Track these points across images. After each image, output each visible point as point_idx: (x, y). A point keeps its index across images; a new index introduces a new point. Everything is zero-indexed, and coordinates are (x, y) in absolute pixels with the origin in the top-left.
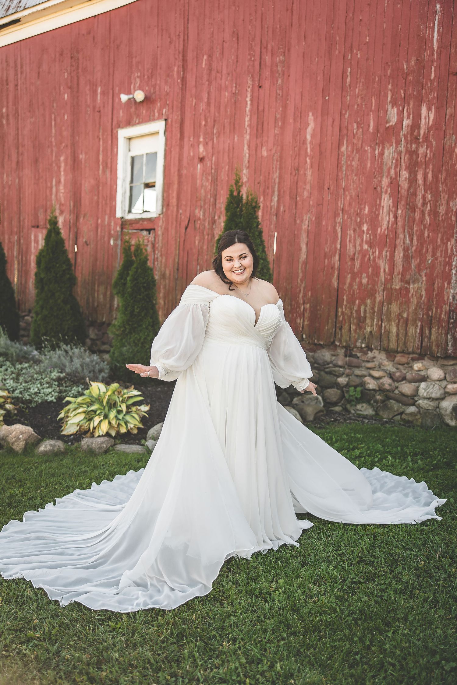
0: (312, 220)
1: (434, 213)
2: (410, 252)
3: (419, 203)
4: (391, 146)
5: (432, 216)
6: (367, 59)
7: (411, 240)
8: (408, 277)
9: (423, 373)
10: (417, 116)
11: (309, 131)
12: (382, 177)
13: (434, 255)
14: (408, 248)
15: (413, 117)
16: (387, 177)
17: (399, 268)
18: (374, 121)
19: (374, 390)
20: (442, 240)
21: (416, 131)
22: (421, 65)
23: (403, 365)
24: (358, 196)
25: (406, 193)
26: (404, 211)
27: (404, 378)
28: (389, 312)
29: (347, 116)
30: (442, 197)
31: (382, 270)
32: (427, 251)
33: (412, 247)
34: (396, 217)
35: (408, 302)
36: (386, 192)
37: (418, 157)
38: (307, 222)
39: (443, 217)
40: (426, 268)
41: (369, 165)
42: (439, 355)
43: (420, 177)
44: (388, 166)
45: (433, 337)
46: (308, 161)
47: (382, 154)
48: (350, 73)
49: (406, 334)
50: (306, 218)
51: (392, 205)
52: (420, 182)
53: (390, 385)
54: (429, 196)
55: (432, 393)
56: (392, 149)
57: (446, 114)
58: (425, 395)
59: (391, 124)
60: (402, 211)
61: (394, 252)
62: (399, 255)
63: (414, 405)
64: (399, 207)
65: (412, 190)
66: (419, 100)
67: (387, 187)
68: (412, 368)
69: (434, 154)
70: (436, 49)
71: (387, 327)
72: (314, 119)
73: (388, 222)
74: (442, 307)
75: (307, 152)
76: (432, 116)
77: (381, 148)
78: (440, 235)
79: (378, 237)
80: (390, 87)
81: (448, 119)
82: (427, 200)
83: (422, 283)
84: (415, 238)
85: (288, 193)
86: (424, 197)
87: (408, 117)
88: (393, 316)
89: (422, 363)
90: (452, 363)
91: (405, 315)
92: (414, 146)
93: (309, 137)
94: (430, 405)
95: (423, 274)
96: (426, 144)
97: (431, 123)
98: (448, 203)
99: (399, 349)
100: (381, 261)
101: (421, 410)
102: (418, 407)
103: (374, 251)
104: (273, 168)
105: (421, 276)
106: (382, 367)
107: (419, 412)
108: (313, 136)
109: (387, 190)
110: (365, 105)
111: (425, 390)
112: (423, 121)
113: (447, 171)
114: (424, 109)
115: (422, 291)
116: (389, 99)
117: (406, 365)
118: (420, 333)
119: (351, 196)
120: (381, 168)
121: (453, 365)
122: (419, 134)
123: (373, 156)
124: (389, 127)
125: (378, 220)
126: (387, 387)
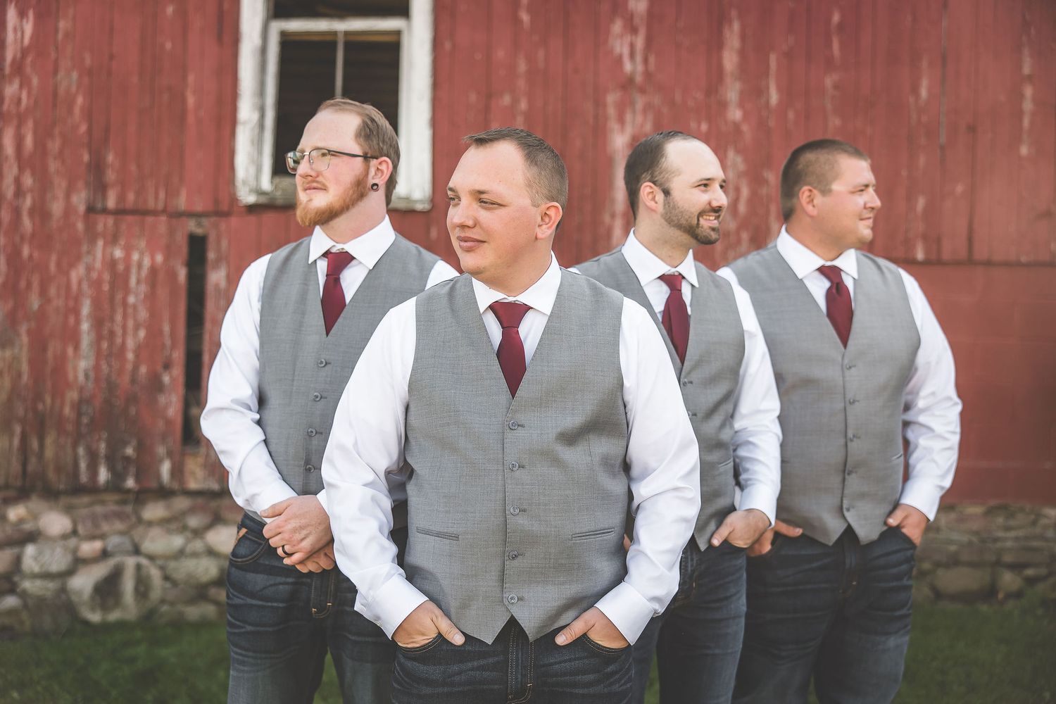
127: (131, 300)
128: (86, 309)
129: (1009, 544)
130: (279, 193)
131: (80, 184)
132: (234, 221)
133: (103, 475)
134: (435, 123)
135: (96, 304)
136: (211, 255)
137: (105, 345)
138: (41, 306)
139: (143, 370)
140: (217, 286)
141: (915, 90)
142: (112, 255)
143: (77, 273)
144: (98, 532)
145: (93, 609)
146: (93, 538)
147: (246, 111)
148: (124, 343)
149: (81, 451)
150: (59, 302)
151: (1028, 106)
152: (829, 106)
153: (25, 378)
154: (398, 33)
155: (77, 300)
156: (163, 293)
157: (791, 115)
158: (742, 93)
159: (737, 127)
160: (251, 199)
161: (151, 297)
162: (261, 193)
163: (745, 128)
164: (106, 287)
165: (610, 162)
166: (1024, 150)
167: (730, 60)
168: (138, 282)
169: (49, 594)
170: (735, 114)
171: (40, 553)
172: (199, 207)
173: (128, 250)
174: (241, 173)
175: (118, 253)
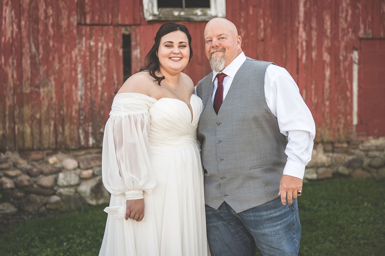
1: (57, 25)
2: (36, 59)
3: (42, 17)
5: (56, 29)
7: (37, 49)
8: (37, 82)
9: (58, 165)
13: (60, 62)
14: (34, 56)
17: (28, 73)
19: (11, 189)
20: (66, 49)
23: (37, 161)
25: (27, 7)
26: (27, 23)
27: (42, 173)
28: (21, 114)
30: (63, 13)
31: (10, 76)
32: (54, 59)
33: (39, 55)
34: (19, 27)
35: (40, 104)
36: (7, 4)
39: (66, 30)
40: (54, 74)
42: (73, 147)
45: (67, 133)
49: (41, 133)
51: (14, 16)
53: (29, 181)
54: (51, 11)
55: (71, 181)
58: (65, 184)
60: (26, 23)
61: (21, 59)
62: (26, 63)
63: (54, 194)
64: (22, 18)
65: (33, 4)
68: (47, 162)
71: (21, 129)
73: (12, 32)
74: (72, 107)
78: (64, 46)
79: (2, 46)
82: (49, 14)
83: (51, 87)
84: (41, 47)
86: (46, 12)
88: (26, 117)
89: (56, 157)
90: (83, 152)
91: (38, 116)
94: (71, 192)
95: (52, 78)
98: (69, 18)
99: (35, 147)
100: (8, 68)
101: (63, 197)
102: (60, 195)
105: (50, 81)
106: (18, 166)
107: (62, 199)
109: (7, 2)
111: (64, 179)
115: (52, 93)
117: (41, 161)
118: (53, 131)
121: (85, 154)
126: (26, 183)
127: (99, 64)
128: (79, 69)
130: (161, 15)
131: (74, 13)
132: (142, 28)
133: (91, 141)
135: (84, 67)
136: (133, 43)
137: (88, 84)
138: (59, 68)
139: (106, 94)
140: (136, 56)
142: (90, 43)
143: (75, 53)
144: (89, 166)
145: (92, 199)
146: (87, 169)
148: (97, 83)
149: (81, 131)
150: (68, 66)
153: (54, 100)
155: (75, 64)
156: (113, 61)
160: (151, 18)
161: (108, 62)
162: (154, 15)
164: (88, 58)
168: (102, 56)
169: (71, 194)
171: (65, 177)
172: (127, 22)
173: (97, 42)
174: (145, 7)
175: (92, 43)
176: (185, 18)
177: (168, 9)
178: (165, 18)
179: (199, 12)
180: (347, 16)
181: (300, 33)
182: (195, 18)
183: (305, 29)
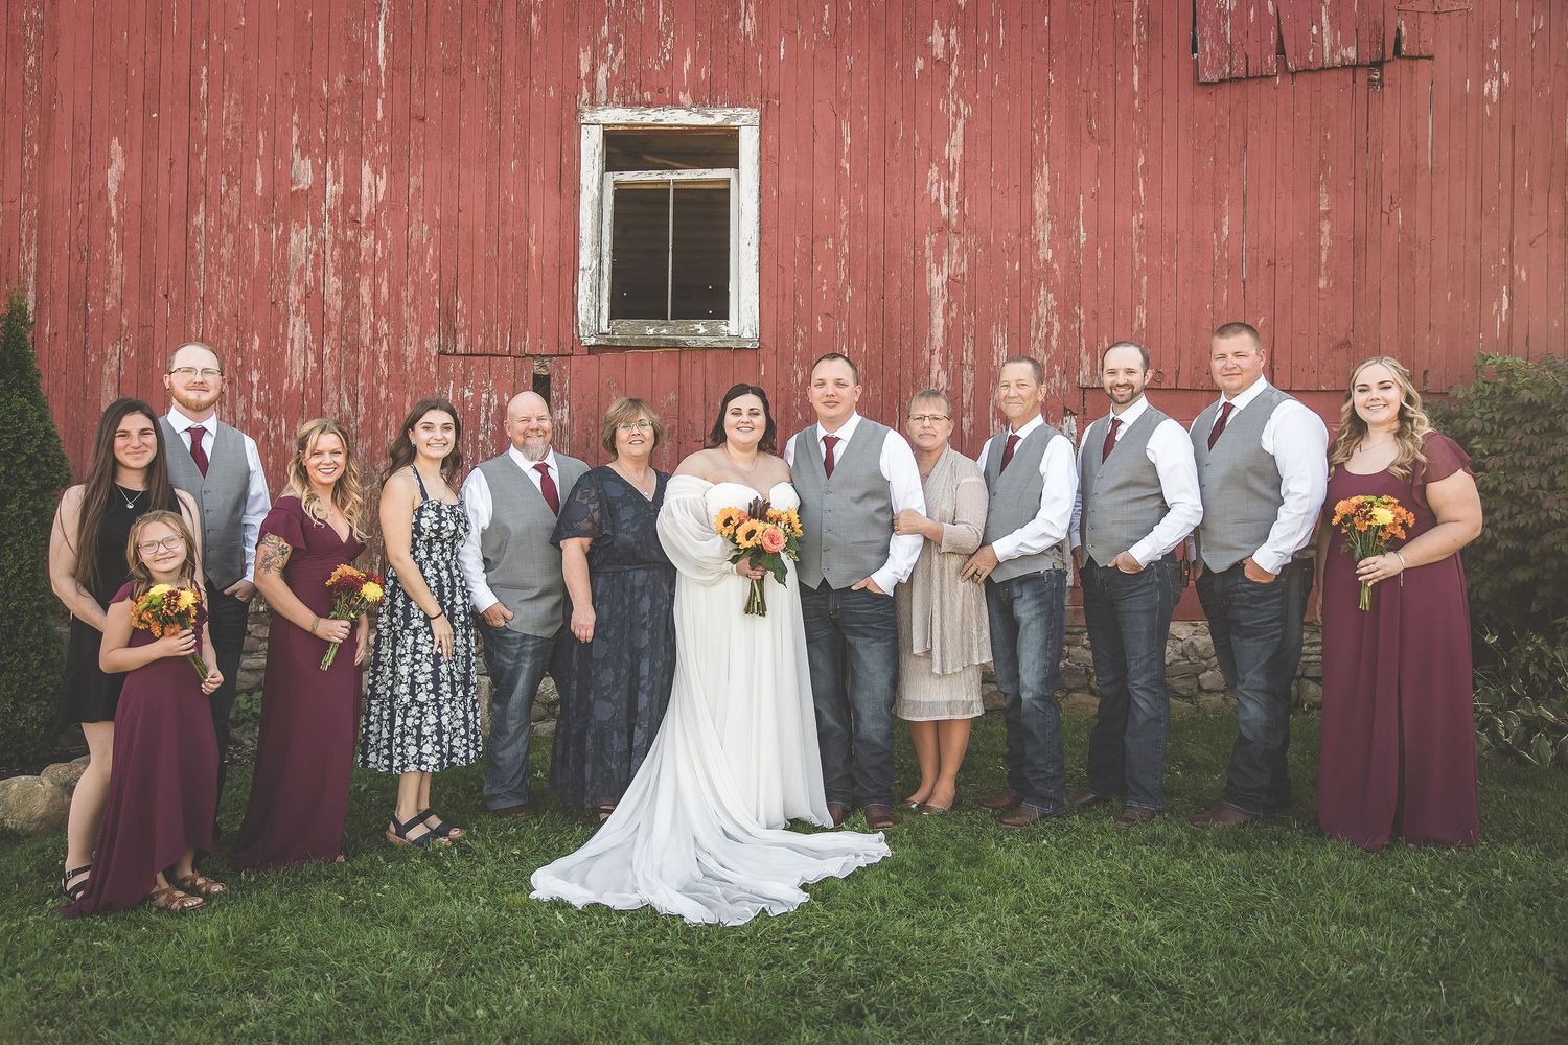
0: (127, 357)
1: (396, 356)
2: (352, 426)
3: (366, 338)
4: (302, 227)
5: (391, 363)
6: (244, 58)
7: (354, 404)
10: (354, 181)
11: (114, 175)
12: (287, 284)
14: (348, 419)
15: (344, 180)
16: (298, 284)
18: (263, 175)
21: (353, 207)
22: (357, 93)
24: (237, 315)
25: (338, 318)
26: (336, 350)
29: (203, 158)
30: (409, 330)
34: (319, 359)
36: (297, 313)
37: (360, 254)
38: (115, 360)
39: (414, 366)
41: (257, 258)
43: (365, 291)
44: (299, 265)
46: (114, 236)
47: (285, 240)
48: (207, 76)
50: (114, 352)
51: (310, 337)
52: (366, 299)
54: (385, 327)
56: (305, 234)
57: (409, 185)
59: (301, 186)
60: (333, 349)
64: (324, 343)
65: (349, 313)
66: (356, 154)
67: (299, 303)
69: (390, 253)
70: (383, 68)
72: (125, 151)
73: (305, 369)
75: (108, 218)
76: (382, 185)
77: (282, 228)
78: (409, 397)
79: (284, 397)
80: (295, 118)
81: (413, 195)
82: (381, 333)
84: (361, 401)
85: (64, 295)
86: (374, 328)
87: (336, 180)
92: (350, 233)
93: (113, 187)
96: (373, 232)
97: (380, 197)
98: (421, 342)
103: (277, 422)
104: (20, 240)
108: (122, 185)
109: (298, 308)
110: (244, 143)
112: (365, 192)
113: (416, 285)
114: (366, 171)
116: (295, 140)
119: (220, 315)
120: (284, 265)
122: (359, 210)
123: (266, 243)
124: (296, 192)
125: (283, 365)
127: (481, 437)
129: (1312, 658)
130: (615, 335)
131: (432, 329)
132: (576, 361)
134: (761, 267)
136: (555, 394)
141: (1217, 227)
142: (463, 394)
147: (586, 258)
151: (1325, 241)
152: (1136, 245)
154: (728, 181)
157: (1099, 253)
158: (1052, 232)
159: (1048, 265)
160: (592, 341)
162: (601, 335)
163: (1055, 266)
165: (929, 301)
166: (1322, 284)
167: (1041, 203)
168: (487, 419)
170: (1046, 253)
172: (543, 351)
173: (478, 390)
174: (582, 317)
175: (468, 394)
176: (666, 340)
177: (630, 322)
178: (623, 340)
179: (700, 327)
180: (1048, 336)
181: (934, 375)
182: (690, 341)
183: (945, 367)
